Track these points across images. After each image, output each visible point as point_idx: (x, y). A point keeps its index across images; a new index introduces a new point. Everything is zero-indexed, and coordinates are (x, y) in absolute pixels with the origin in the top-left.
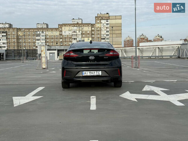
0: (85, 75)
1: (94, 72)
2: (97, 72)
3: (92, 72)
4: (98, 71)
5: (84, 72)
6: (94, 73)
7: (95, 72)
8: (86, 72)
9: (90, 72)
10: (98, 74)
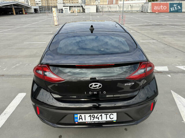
0: (81, 121)
1: (100, 114)
2: (108, 116)
3: (96, 115)
4: (109, 114)
5: (79, 115)
6: (100, 118)
7: (103, 114)
8: (83, 115)
9: (92, 115)
10: (109, 119)
